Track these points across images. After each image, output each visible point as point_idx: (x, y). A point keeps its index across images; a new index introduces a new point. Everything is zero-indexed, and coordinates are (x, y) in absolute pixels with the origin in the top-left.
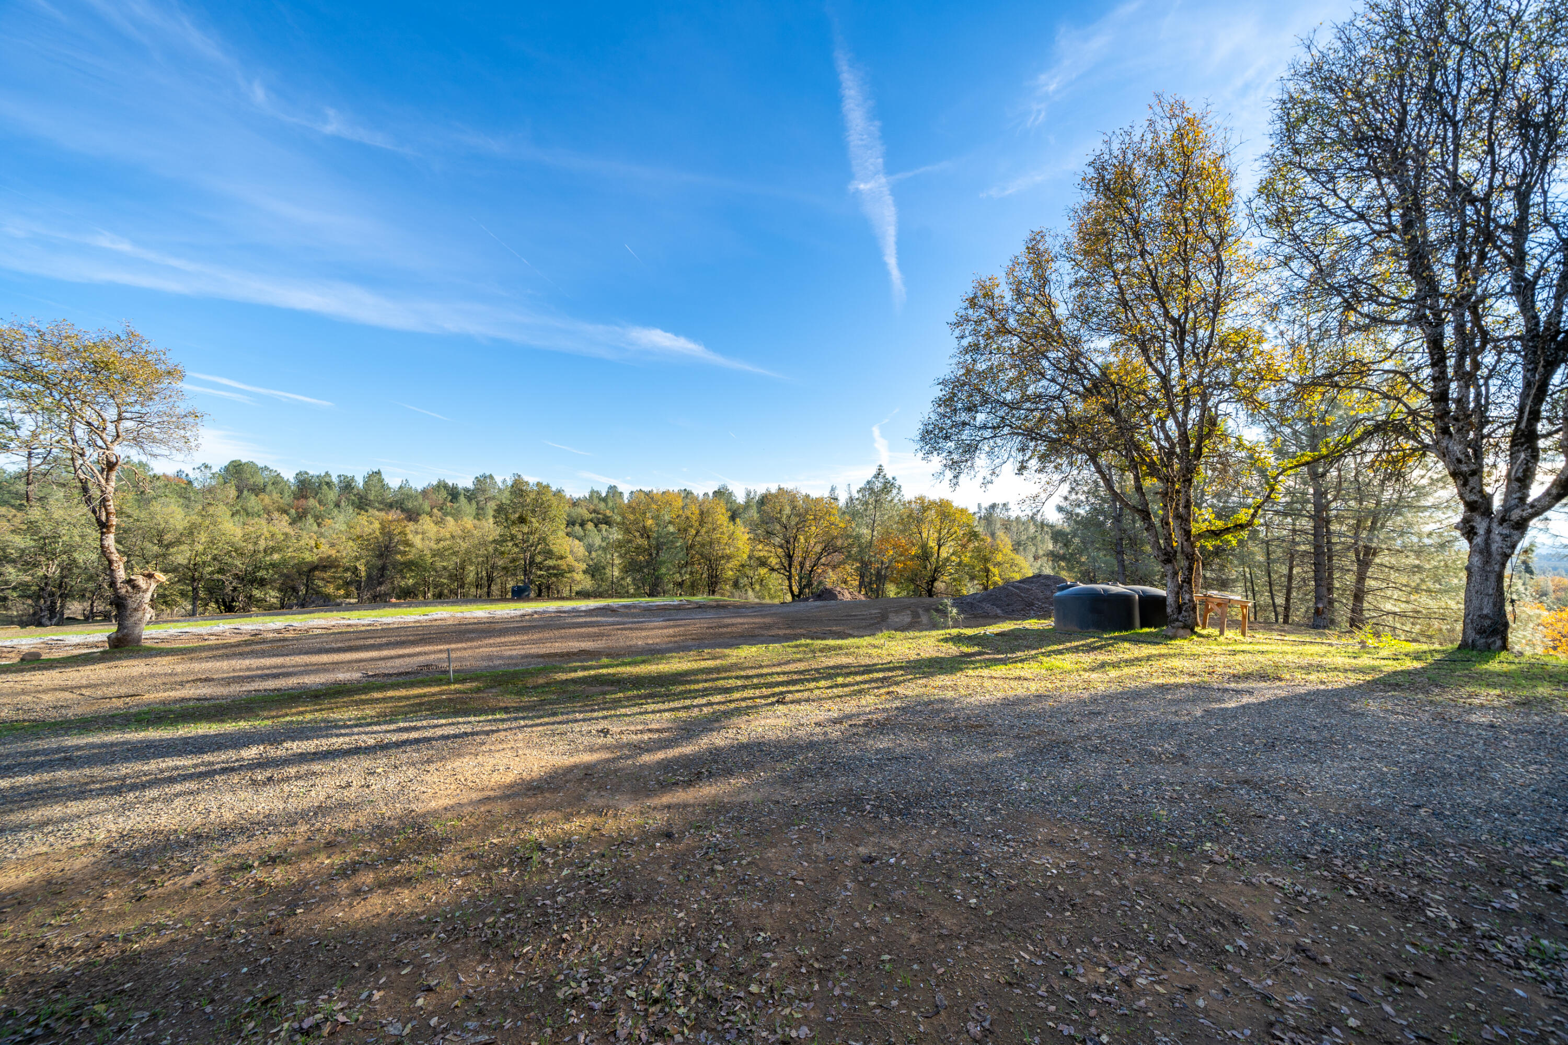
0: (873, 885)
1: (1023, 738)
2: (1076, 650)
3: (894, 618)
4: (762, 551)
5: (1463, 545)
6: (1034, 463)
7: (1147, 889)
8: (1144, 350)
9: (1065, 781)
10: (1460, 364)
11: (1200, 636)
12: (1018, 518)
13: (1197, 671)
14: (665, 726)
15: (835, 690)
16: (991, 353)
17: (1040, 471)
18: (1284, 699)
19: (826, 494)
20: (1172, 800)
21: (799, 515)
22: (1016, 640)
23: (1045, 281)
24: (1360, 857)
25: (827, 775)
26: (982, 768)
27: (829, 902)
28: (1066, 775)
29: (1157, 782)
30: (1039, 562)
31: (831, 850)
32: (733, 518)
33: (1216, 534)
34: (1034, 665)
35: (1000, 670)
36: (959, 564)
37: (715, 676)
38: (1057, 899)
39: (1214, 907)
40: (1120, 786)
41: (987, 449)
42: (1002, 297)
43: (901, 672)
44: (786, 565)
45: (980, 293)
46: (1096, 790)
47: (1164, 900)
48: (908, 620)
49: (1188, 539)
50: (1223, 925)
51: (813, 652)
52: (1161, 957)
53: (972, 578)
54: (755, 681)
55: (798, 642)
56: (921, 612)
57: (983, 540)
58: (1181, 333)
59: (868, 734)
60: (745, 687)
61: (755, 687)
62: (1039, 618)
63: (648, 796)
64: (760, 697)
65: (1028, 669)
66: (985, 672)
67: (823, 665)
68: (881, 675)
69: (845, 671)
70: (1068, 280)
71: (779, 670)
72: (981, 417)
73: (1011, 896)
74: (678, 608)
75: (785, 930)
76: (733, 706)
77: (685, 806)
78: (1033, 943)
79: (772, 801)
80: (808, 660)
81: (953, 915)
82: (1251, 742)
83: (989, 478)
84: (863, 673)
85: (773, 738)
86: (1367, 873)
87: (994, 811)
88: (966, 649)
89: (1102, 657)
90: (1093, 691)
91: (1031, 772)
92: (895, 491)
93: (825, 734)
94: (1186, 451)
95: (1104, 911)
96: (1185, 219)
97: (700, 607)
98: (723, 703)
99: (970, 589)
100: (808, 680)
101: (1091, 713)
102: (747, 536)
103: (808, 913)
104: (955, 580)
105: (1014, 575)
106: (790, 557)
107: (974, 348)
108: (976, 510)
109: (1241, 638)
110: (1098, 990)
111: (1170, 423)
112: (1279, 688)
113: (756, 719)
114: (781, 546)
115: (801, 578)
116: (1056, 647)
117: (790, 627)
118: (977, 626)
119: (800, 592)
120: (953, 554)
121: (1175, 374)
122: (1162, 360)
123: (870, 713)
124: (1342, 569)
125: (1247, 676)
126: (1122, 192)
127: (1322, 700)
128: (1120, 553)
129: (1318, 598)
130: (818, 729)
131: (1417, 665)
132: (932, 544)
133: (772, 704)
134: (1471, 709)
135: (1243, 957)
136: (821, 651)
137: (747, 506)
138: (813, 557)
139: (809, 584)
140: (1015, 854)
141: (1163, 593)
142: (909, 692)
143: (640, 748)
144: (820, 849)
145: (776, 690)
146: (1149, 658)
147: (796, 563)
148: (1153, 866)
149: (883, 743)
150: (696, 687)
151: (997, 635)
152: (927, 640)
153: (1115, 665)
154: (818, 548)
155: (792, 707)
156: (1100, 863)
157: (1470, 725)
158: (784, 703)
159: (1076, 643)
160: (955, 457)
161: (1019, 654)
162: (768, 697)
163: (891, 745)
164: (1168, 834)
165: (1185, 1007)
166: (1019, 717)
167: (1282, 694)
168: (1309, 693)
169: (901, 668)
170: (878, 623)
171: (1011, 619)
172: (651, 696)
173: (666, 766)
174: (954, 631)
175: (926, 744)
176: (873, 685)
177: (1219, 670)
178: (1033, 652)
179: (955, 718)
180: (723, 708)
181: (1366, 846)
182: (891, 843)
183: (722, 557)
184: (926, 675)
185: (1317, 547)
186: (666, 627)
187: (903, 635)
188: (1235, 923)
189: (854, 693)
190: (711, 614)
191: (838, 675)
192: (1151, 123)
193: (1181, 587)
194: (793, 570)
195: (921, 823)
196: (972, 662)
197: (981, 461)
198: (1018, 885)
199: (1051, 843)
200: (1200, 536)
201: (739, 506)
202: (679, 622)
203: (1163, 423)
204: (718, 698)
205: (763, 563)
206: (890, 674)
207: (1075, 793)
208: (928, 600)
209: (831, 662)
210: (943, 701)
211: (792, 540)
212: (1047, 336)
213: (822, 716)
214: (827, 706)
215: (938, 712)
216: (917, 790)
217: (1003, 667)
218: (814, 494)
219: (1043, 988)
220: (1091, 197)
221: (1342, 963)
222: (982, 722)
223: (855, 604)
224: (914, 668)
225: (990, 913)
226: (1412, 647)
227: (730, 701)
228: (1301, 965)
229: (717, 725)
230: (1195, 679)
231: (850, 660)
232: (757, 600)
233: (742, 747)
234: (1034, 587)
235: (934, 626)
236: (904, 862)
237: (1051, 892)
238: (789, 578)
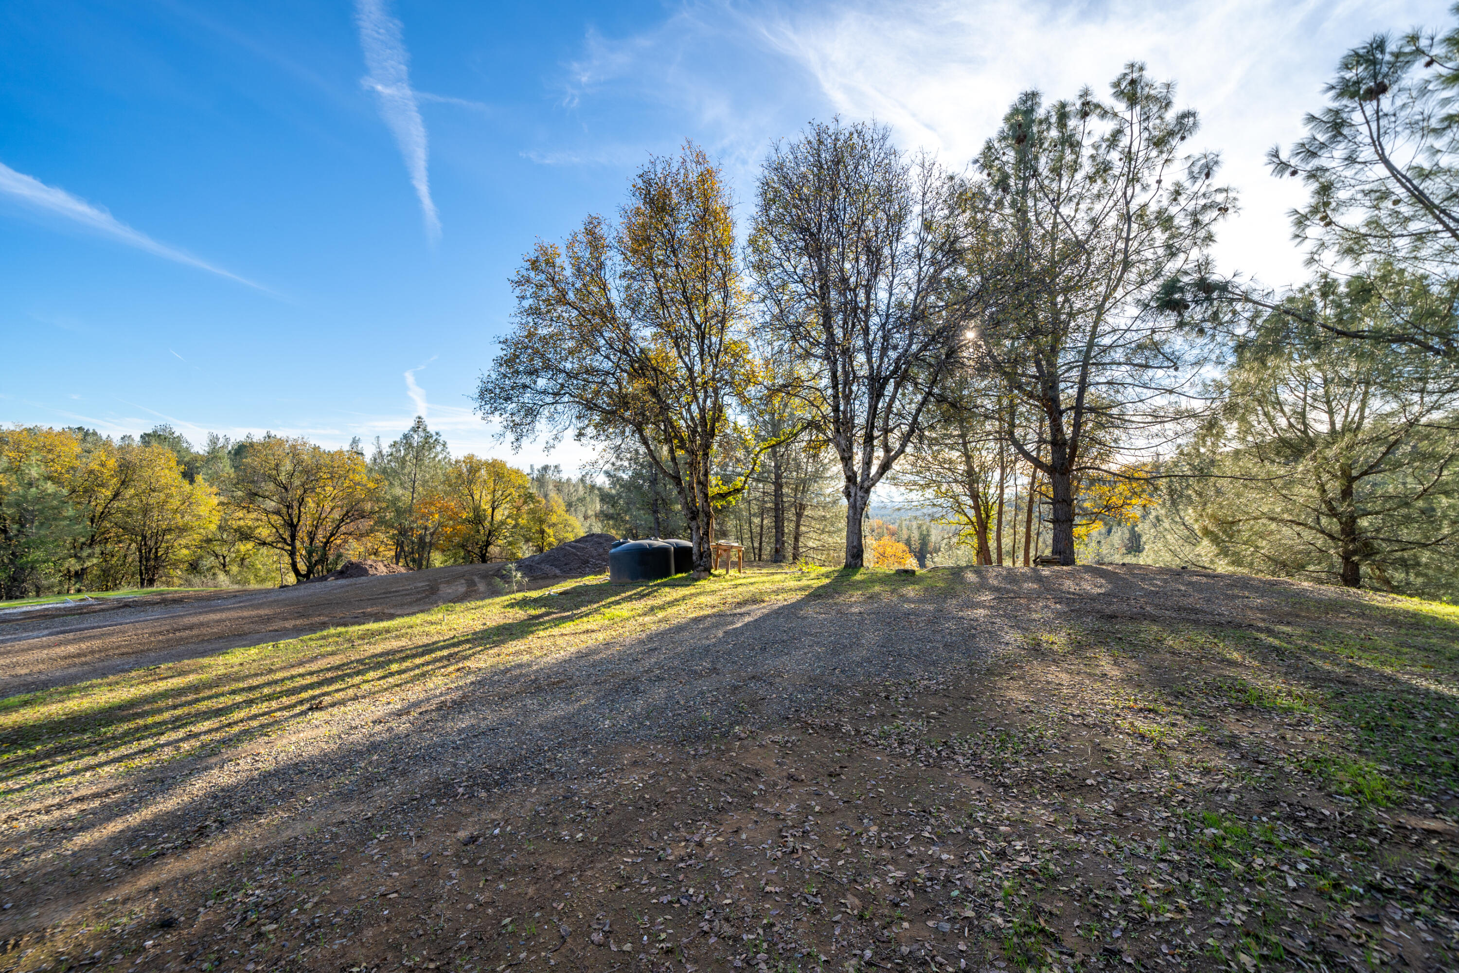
0: (480, 862)
1: (600, 684)
2: (630, 599)
3: (446, 590)
4: (244, 519)
5: (844, 502)
6: (591, 431)
7: (705, 774)
8: (677, 345)
9: (638, 710)
10: (844, 391)
11: (715, 576)
12: (569, 480)
13: (716, 603)
14: (110, 785)
15: (390, 680)
16: (552, 320)
17: (596, 437)
18: (768, 615)
19: (346, 447)
20: (713, 703)
21: (306, 472)
22: (578, 596)
23: (601, 266)
24: (812, 709)
25: (404, 773)
26: (569, 719)
27: (433, 899)
28: (639, 705)
29: (702, 693)
30: (589, 521)
31: (422, 847)
32: (189, 475)
33: (723, 496)
34: (598, 617)
35: (569, 627)
36: (515, 526)
37: (190, 697)
38: (645, 806)
39: (744, 769)
40: (678, 702)
41: (548, 414)
42: (563, 269)
43: (468, 646)
44: (287, 535)
45: (542, 259)
46: (662, 711)
47: (716, 776)
48: (462, 589)
49: (706, 501)
50: (751, 780)
51: (350, 640)
52: (718, 817)
53: (527, 540)
54: (266, 691)
55: (325, 633)
56: (476, 579)
57: (538, 502)
58: (702, 337)
59: (445, 718)
60: (250, 703)
61: (269, 698)
62: (596, 573)
63: (106, 889)
64: (280, 709)
65: (593, 622)
66: (556, 631)
67: (367, 654)
68: (445, 653)
69: (398, 656)
70: (619, 270)
71: (301, 670)
72: (542, 383)
73: (611, 817)
74: (81, 611)
75: (385, 951)
76: (236, 729)
77: (187, 878)
78: (633, 847)
79: (334, 825)
80: (344, 651)
81: (564, 855)
82: (753, 649)
83: (551, 442)
84: (423, 654)
85: (316, 752)
86: (817, 717)
87: (585, 753)
88: (533, 612)
89: (650, 602)
90: (648, 632)
91: (611, 711)
92: (439, 448)
93: (390, 730)
94: (704, 431)
95: (679, 801)
96: (705, 248)
97: (126, 605)
98: (217, 730)
99: (525, 551)
100: (349, 675)
101: (650, 650)
102: (215, 500)
103: (409, 921)
104: (510, 543)
105: (567, 535)
106: (293, 527)
107: (534, 311)
108: (529, 471)
109: (738, 574)
110: (682, 860)
111: (694, 407)
112: (764, 608)
113: (281, 737)
114: (278, 513)
115: (310, 553)
116: (613, 599)
117: (301, 616)
118: (541, 588)
119: (310, 571)
120: (508, 517)
121: (698, 368)
122: (688, 354)
123: (441, 694)
124: (788, 519)
125: (745, 603)
126: (663, 209)
127: (786, 612)
128: (655, 512)
129: (777, 541)
130: (378, 728)
131: (827, 581)
132: (486, 506)
133: (303, 713)
134: (851, 606)
135: (763, 794)
136: (361, 637)
137: (213, 456)
138: (329, 527)
139: (323, 559)
140: (608, 783)
141: (690, 544)
142: (482, 665)
143: (64, 830)
144: (410, 853)
145: (304, 695)
146: (684, 598)
147: (302, 534)
148: (705, 755)
149: (465, 722)
150: (158, 718)
151: (561, 594)
152: (492, 608)
153: (662, 608)
154: (337, 515)
155: (335, 710)
156: (671, 766)
157: (852, 614)
158: (321, 709)
159: (629, 593)
160: (517, 419)
161: (583, 609)
162: (294, 706)
163: (474, 721)
164: (713, 729)
165: (736, 844)
166: (593, 666)
167: (766, 611)
168: (779, 608)
169: (468, 641)
170: (427, 597)
171: (573, 578)
172: (61, 750)
173: (132, 837)
174: (519, 596)
175: (511, 711)
176: (438, 664)
177: (730, 600)
178: (595, 606)
179: (536, 679)
180: (218, 736)
181: (814, 700)
182: (493, 816)
183: (169, 530)
184: (496, 644)
185: (777, 504)
186: (59, 644)
187: (463, 606)
188: (757, 775)
189: (416, 678)
190: (157, 613)
191: (391, 662)
192: (684, 161)
193: (702, 539)
194: (298, 544)
195: (520, 786)
196: (541, 624)
197: (542, 425)
198: (614, 808)
199: (635, 763)
200: (713, 498)
201: (196, 458)
202: (87, 633)
203: (690, 406)
204: (207, 725)
205: (245, 535)
206: (456, 650)
207: (648, 718)
208: (483, 566)
209: (379, 649)
210: (520, 666)
211: (295, 504)
212: (603, 316)
213: (380, 711)
214: (384, 700)
215: (517, 678)
216: (510, 757)
217: (571, 623)
218: (329, 446)
219: (645, 878)
220: (640, 204)
221: (810, 777)
222: (562, 677)
223: (394, 578)
224: (482, 639)
225: (595, 839)
226: (824, 570)
227: (229, 725)
228: (792, 786)
229: (213, 760)
230: (715, 610)
231: (403, 643)
232: (236, 587)
233: (267, 777)
234: (588, 545)
235: (495, 593)
236: (509, 828)
237: (641, 802)
238: (292, 554)
